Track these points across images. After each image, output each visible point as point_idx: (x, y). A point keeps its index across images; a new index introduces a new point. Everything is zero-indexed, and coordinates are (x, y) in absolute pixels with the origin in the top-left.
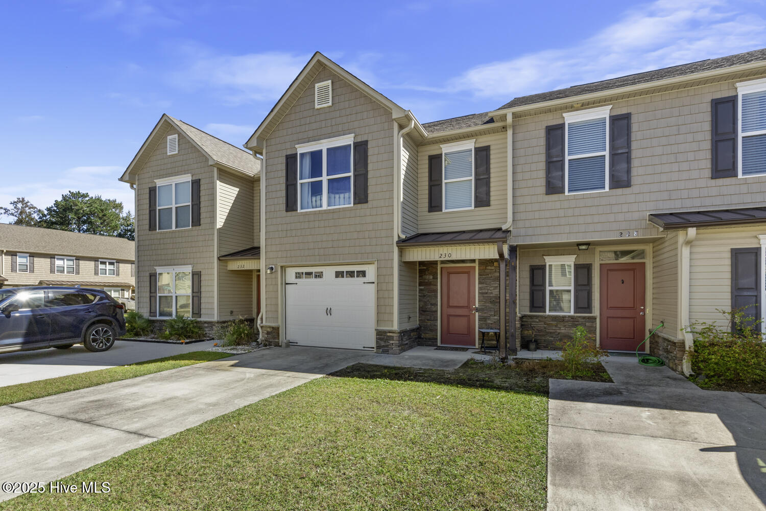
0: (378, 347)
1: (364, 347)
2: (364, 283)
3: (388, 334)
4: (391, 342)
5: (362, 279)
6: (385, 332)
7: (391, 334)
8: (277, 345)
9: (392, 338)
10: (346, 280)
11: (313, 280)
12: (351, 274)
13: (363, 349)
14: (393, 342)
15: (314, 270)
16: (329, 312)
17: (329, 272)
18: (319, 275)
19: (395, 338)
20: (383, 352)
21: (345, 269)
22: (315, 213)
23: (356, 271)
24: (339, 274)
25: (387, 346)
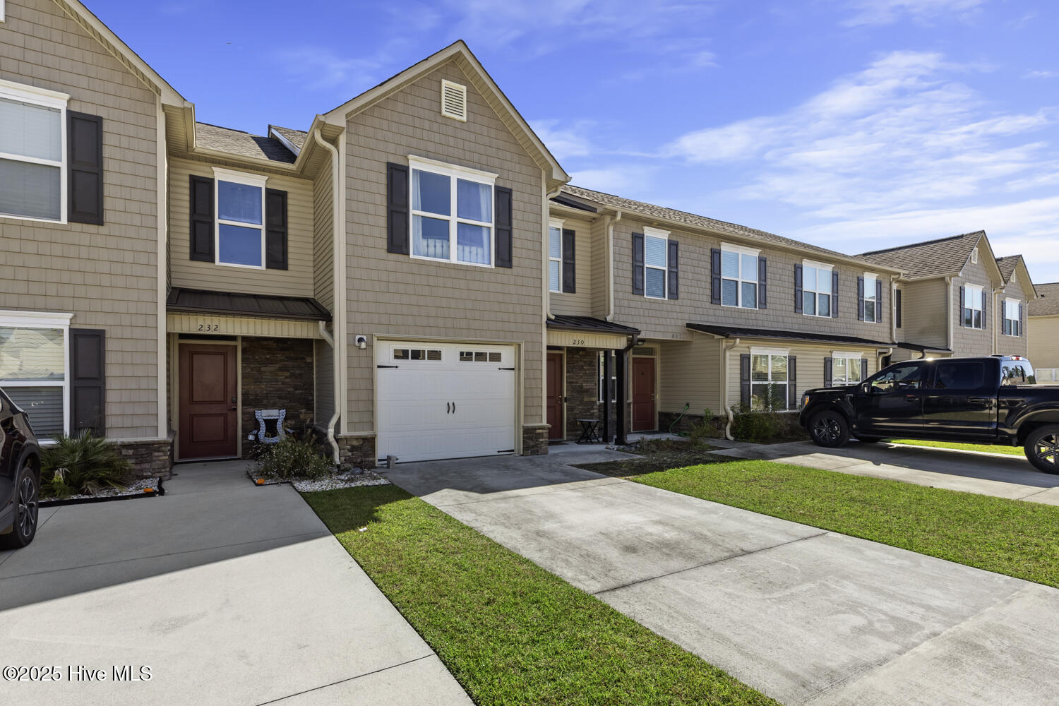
0: (525, 448)
1: (499, 452)
2: (500, 369)
3: (538, 431)
4: (541, 440)
5: (496, 365)
6: (535, 429)
7: (540, 431)
8: (372, 466)
9: (541, 435)
10: (473, 365)
11: (425, 363)
12: (481, 357)
13: (497, 454)
14: (544, 440)
15: (426, 347)
16: (451, 408)
17: (450, 352)
18: (435, 355)
19: (545, 435)
20: (533, 453)
21: (474, 349)
22: (438, 265)
23: (488, 352)
24: (466, 356)
25: (536, 446)
